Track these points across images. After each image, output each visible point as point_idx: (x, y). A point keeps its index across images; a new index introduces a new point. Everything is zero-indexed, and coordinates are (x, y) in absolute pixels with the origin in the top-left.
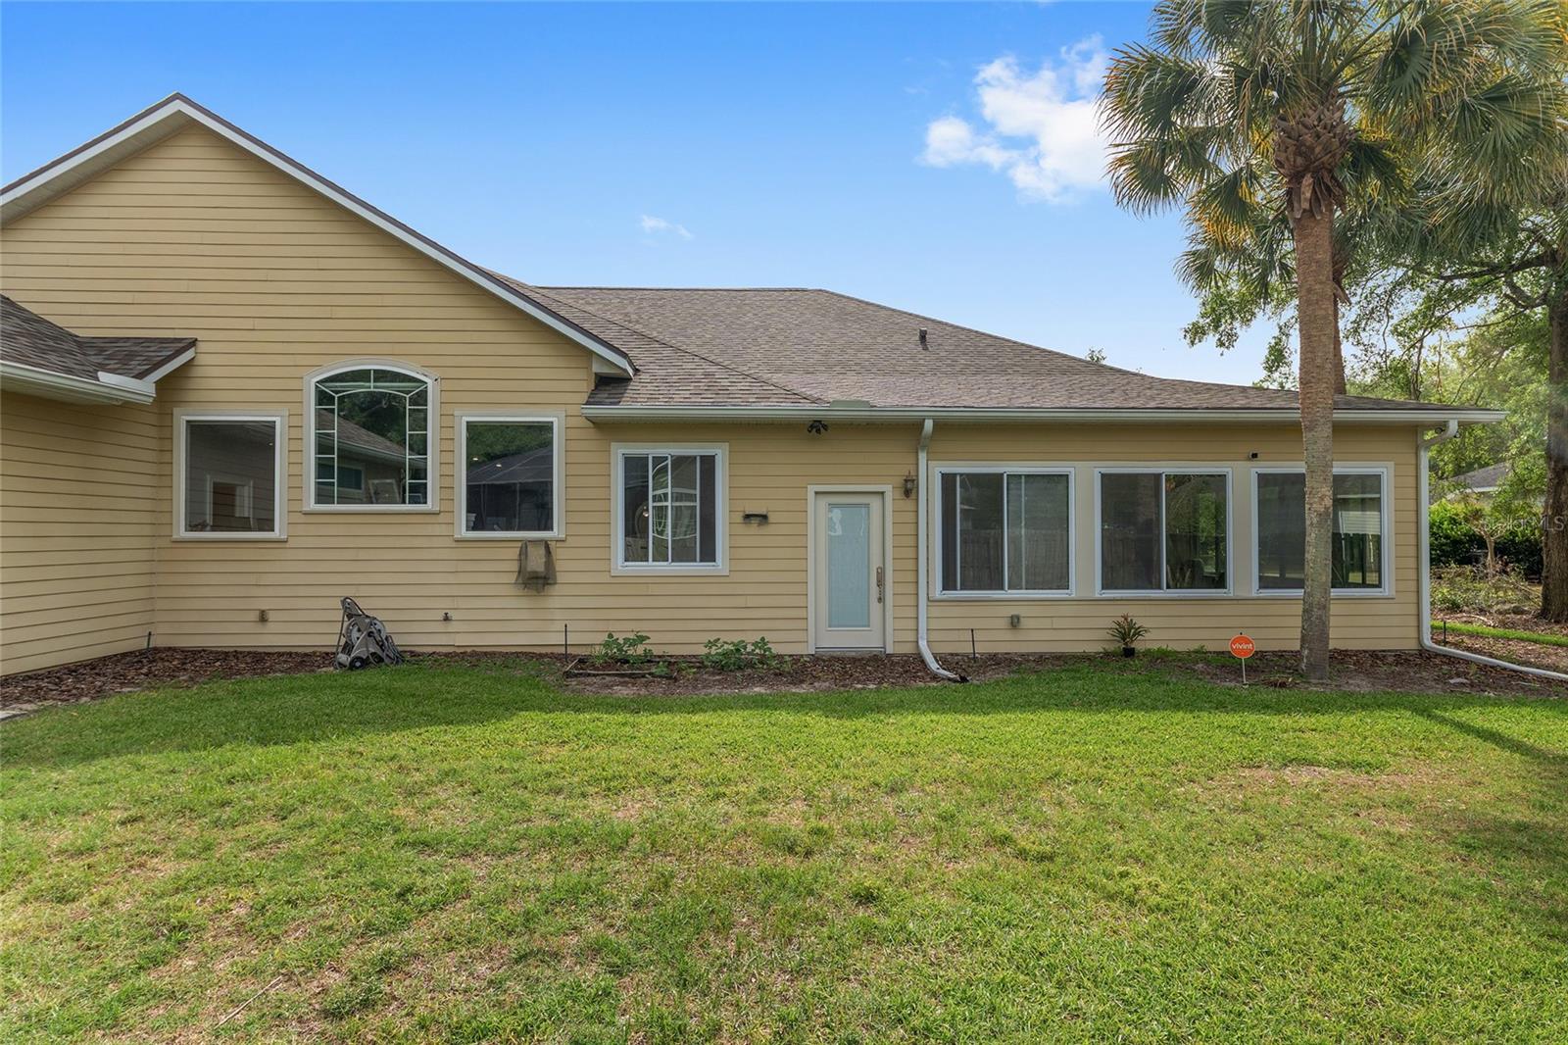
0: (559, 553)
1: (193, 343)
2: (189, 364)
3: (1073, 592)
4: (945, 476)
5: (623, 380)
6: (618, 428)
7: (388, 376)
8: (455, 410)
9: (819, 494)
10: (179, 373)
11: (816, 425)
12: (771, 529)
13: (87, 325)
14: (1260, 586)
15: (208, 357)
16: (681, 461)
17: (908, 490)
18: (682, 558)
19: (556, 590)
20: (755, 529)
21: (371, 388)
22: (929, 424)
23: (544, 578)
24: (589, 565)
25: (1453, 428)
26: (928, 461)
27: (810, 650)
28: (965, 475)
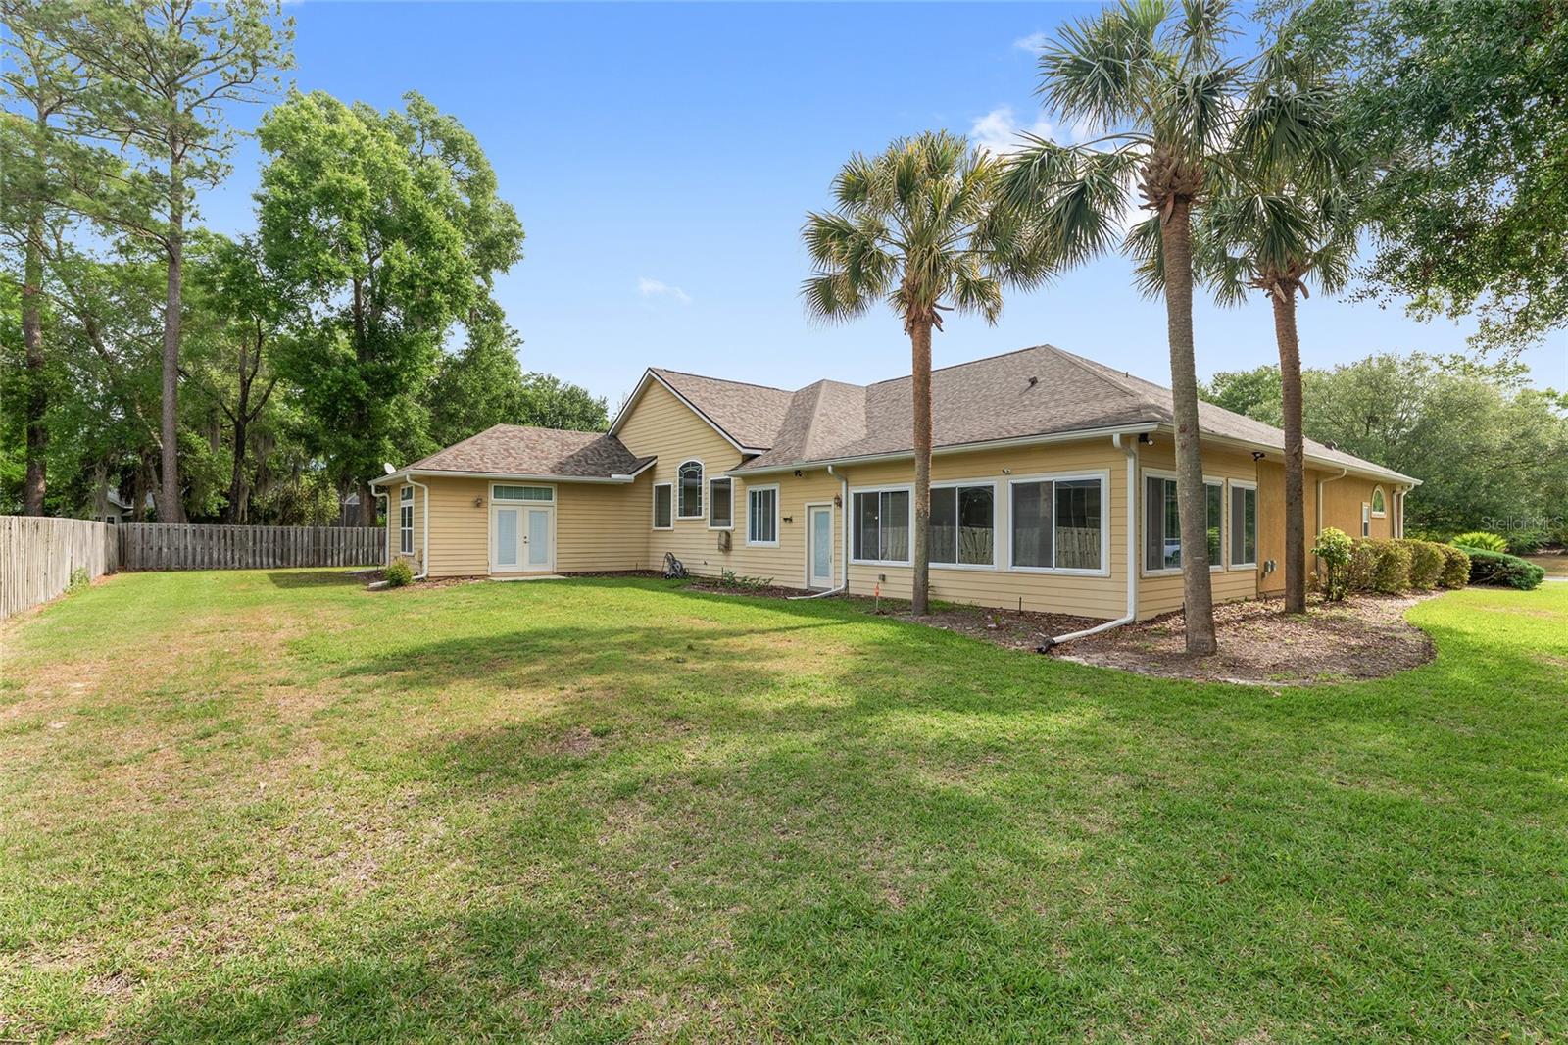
1: (656, 458)
2: (655, 465)
3: (910, 563)
5: (756, 456)
6: (747, 479)
7: (694, 464)
8: (709, 476)
9: (810, 507)
10: (652, 470)
11: (798, 473)
12: (793, 525)
13: (638, 454)
14: (1014, 564)
15: (660, 462)
16: (767, 493)
17: (839, 504)
18: (766, 539)
19: (732, 553)
20: (788, 525)
21: (690, 469)
22: (830, 468)
23: (727, 547)
24: (741, 542)
25: (1116, 439)
26: (847, 486)
27: (804, 587)
28: (864, 494)
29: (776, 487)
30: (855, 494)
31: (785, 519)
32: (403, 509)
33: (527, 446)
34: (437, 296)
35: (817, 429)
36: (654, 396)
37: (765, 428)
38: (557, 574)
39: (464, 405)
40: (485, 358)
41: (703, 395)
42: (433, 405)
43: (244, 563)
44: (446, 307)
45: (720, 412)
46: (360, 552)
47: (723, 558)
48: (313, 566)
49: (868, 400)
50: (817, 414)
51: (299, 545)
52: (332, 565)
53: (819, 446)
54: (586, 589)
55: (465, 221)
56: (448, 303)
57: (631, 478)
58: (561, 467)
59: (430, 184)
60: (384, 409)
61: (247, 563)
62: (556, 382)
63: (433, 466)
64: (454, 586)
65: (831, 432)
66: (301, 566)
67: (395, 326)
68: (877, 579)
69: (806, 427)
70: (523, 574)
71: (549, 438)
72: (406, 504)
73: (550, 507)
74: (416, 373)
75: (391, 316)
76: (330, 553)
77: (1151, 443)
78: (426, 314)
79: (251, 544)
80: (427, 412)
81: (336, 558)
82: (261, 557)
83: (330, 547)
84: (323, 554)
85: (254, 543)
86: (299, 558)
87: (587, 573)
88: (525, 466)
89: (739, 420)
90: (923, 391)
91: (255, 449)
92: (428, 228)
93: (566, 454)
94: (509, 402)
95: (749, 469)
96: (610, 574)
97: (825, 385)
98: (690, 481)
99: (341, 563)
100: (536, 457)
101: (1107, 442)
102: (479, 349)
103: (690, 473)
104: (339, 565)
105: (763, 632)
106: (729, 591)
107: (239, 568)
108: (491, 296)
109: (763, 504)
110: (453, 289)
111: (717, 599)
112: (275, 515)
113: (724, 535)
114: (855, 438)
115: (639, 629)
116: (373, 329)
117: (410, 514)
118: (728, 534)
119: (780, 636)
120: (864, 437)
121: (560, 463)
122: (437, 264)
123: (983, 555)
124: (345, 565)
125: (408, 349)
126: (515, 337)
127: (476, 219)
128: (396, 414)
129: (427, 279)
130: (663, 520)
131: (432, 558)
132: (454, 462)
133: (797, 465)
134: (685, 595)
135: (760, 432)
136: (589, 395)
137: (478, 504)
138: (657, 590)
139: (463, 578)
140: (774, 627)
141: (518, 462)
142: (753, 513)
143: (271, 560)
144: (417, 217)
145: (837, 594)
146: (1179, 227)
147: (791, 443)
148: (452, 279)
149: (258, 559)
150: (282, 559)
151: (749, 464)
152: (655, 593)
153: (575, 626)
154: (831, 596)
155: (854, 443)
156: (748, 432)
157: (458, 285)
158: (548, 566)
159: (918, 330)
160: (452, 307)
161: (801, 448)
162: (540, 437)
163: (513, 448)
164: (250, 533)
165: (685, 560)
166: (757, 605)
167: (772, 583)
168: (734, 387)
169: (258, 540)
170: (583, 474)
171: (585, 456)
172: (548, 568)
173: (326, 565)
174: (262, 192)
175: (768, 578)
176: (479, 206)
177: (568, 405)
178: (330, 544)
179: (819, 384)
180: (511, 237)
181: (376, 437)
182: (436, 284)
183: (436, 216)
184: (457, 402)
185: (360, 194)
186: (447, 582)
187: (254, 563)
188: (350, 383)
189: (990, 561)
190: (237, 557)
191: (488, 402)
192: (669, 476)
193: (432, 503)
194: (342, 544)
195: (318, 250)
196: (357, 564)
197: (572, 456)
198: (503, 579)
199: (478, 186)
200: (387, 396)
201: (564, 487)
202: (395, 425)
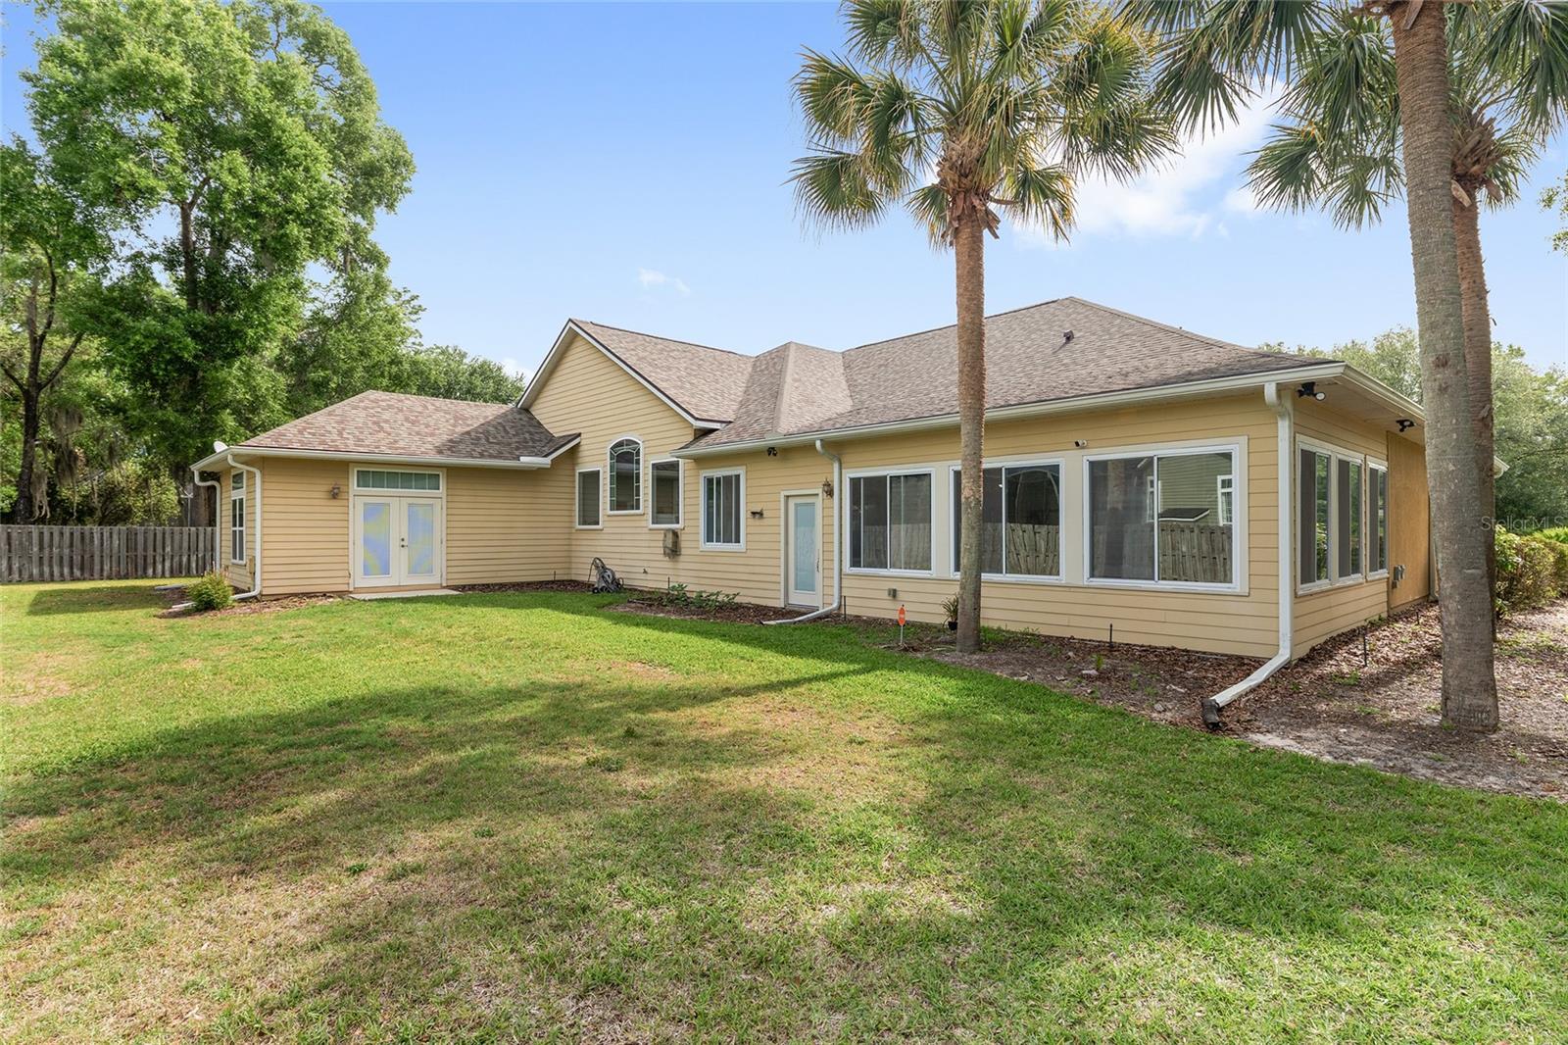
0: (683, 537)
1: (579, 435)
2: (578, 445)
3: (933, 573)
4: (852, 480)
5: (713, 431)
6: (701, 461)
7: (630, 442)
8: (649, 457)
9: (788, 497)
10: (575, 450)
11: (772, 451)
12: (765, 522)
13: (557, 431)
14: (1092, 575)
15: (584, 441)
16: (728, 479)
17: (830, 493)
18: (727, 540)
19: (682, 558)
20: (757, 522)
21: (625, 449)
22: (818, 444)
23: (674, 551)
24: (693, 544)
25: (1270, 392)
26: (840, 469)
27: (780, 604)
28: (865, 479)
29: (740, 471)
30: (851, 479)
31: (754, 513)
32: (235, 501)
33: (407, 419)
34: (294, 229)
35: (790, 395)
36: (577, 355)
37: (722, 396)
38: (448, 587)
39: (335, 372)
40: (366, 314)
41: (641, 354)
42: (292, 371)
43: (26, 576)
44: (305, 243)
45: (664, 375)
46: (193, 558)
47: (670, 565)
48: (126, 577)
49: (847, 367)
50: (789, 379)
51: (107, 551)
52: (154, 576)
53: (794, 417)
54: (479, 611)
55: (332, 137)
56: (308, 239)
57: (546, 462)
58: (452, 446)
59: (282, 83)
60: (223, 374)
61: (31, 575)
62: (463, 356)
63: (268, 442)
64: (293, 608)
65: (810, 401)
66: (110, 578)
67: (240, 268)
68: (885, 595)
69: (776, 395)
70: (399, 588)
71: (437, 409)
72: (236, 495)
73: (435, 501)
74: (266, 330)
75: (237, 255)
76: (150, 560)
77: (1320, 396)
78: (278, 253)
79: (36, 549)
80: (283, 380)
81: (159, 567)
82: (51, 566)
83: (150, 552)
84: (140, 561)
85: (41, 548)
86: (106, 568)
87: (488, 586)
88: (401, 444)
89: (688, 386)
90: (973, 323)
91: (53, 424)
92: (279, 138)
93: (459, 429)
94: (394, 369)
95: (704, 447)
96: (519, 587)
97: (793, 348)
98: (625, 466)
99: (167, 574)
100: (418, 433)
101: (1255, 395)
102: (355, 301)
103: (625, 456)
104: (163, 576)
105: (746, 692)
106: (679, 611)
107: (19, 582)
108: (372, 237)
109: (723, 496)
110: (313, 218)
111: (664, 626)
112: (91, 511)
113: (670, 535)
114: (840, 409)
115: (543, 688)
116: (212, 273)
117: (241, 509)
118: (675, 534)
119: (774, 699)
120: (849, 409)
121: (451, 441)
122: (290, 187)
123: (1046, 561)
124: (172, 576)
125: (256, 297)
126: (414, 303)
127: (349, 139)
128: (239, 380)
129: (276, 205)
130: (589, 515)
131: (266, 568)
132: (300, 437)
133: (771, 440)
134: (618, 620)
135: (716, 402)
136: (504, 371)
137: (335, 494)
138: (579, 612)
139: (310, 595)
140: (760, 680)
141: (391, 439)
142: (709, 507)
143: (66, 571)
144: (263, 125)
145: (827, 616)
146: (1432, 34)
147: (760, 414)
148: (312, 207)
149: (46, 569)
150: (82, 569)
151: (703, 441)
152: (577, 618)
153: (442, 685)
154: (820, 618)
155: (841, 415)
156: (701, 401)
157: (321, 216)
158: (435, 577)
159: (965, 233)
160: (314, 244)
161: (773, 419)
162: (426, 407)
163: (386, 421)
164: (35, 536)
165: (619, 568)
166: (724, 637)
167: (737, 600)
168: (680, 347)
169: (46, 545)
170: (482, 456)
171: (487, 433)
172: (435, 580)
173: (144, 576)
174: (34, 71)
175: (731, 592)
176: (353, 121)
177: (478, 383)
178: (151, 548)
179: (786, 347)
180: (398, 163)
181: (213, 411)
182: (290, 212)
183: (291, 126)
184: (325, 369)
185: (175, 82)
186: (286, 602)
187: (42, 574)
188: (170, 339)
189: (1054, 570)
190: (16, 566)
191: (367, 369)
192: (596, 459)
193: (267, 493)
194: (168, 549)
195: (116, 156)
196: (189, 574)
197: (468, 433)
198: (368, 597)
199: (352, 97)
200: (229, 358)
201: (456, 473)
202: (240, 396)
